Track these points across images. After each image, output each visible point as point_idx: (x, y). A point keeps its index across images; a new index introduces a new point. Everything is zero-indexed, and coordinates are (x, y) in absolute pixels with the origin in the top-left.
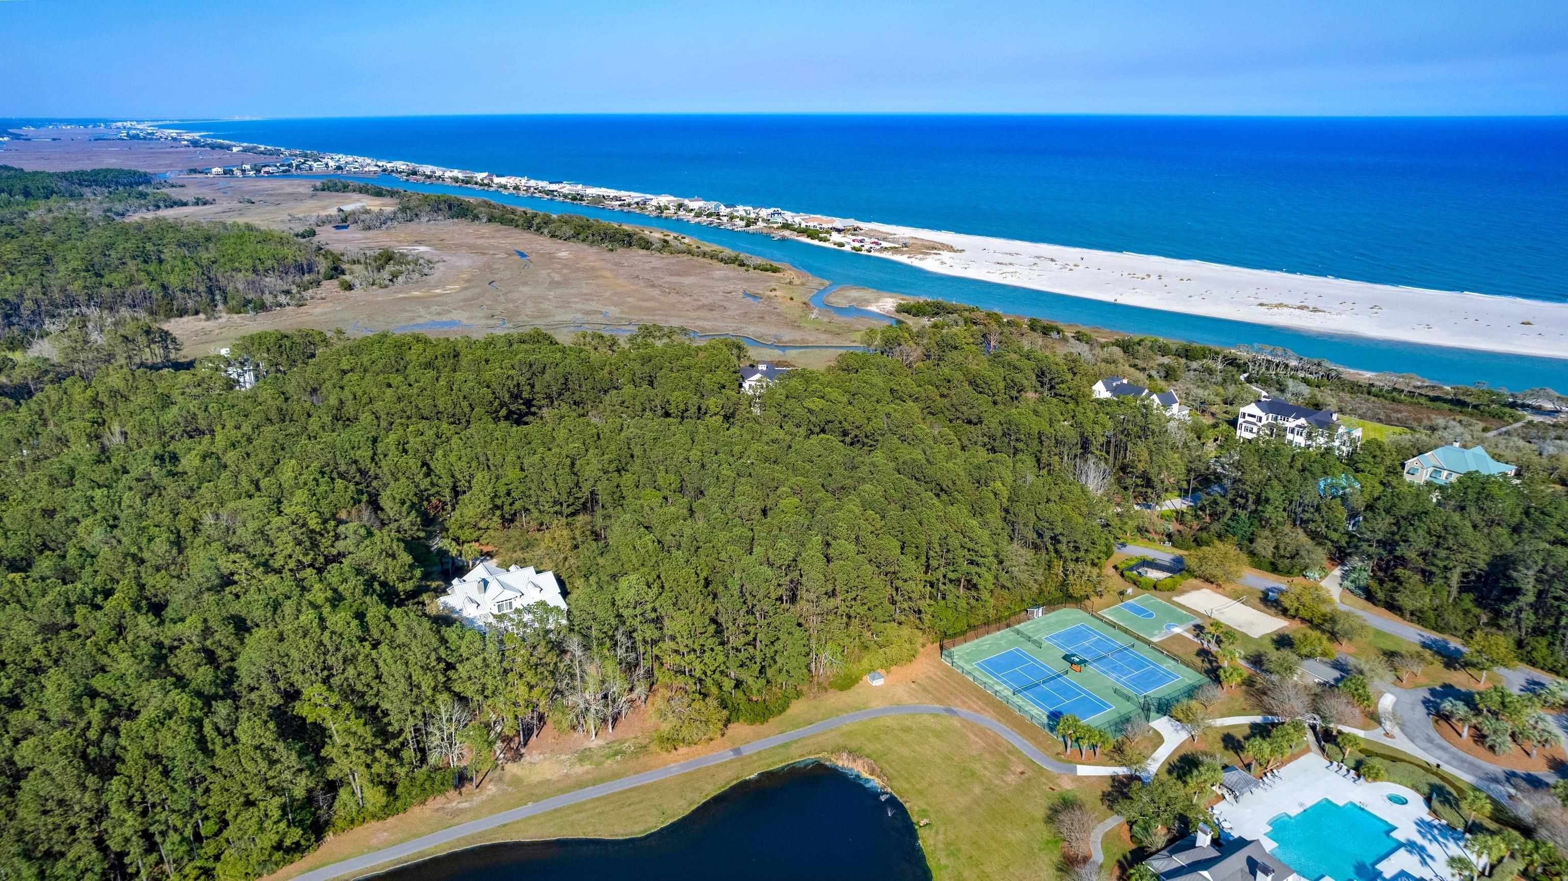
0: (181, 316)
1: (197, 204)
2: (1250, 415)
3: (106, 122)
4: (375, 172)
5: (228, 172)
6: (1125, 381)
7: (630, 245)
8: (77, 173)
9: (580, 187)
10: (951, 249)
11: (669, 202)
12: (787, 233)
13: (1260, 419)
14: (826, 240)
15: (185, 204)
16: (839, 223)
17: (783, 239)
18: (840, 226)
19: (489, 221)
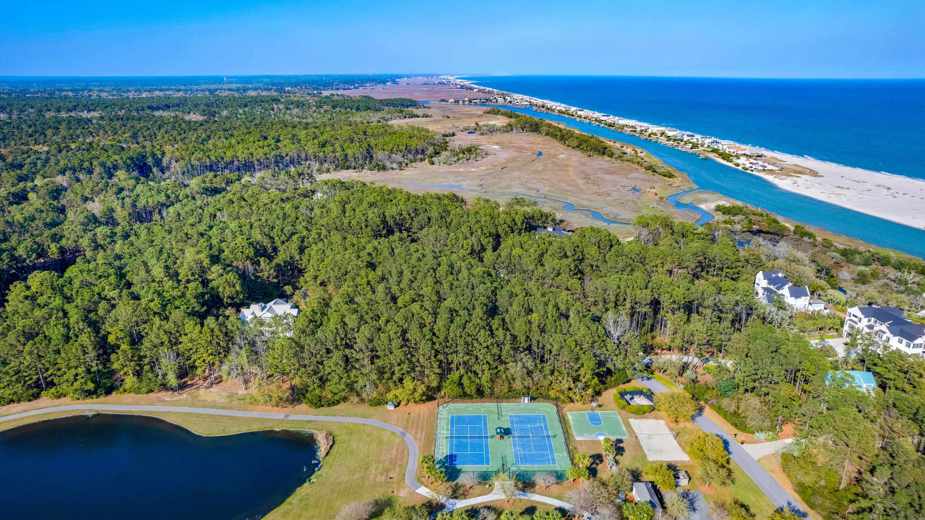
0: (348, 169)
1: (423, 117)
2: (854, 315)
3: (438, 75)
4: (526, 105)
5: (457, 102)
6: (780, 275)
7: (604, 154)
8: (386, 100)
9: (617, 118)
10: (814, 174)
11: (658, 131)
12: (712, 155)
13: (860, 320)
14: (731, 161)
15: (418, 117)
16: (748, 149)
17: (706, 159)
18: (748, 153)
19: (547, 134)
